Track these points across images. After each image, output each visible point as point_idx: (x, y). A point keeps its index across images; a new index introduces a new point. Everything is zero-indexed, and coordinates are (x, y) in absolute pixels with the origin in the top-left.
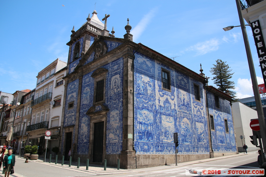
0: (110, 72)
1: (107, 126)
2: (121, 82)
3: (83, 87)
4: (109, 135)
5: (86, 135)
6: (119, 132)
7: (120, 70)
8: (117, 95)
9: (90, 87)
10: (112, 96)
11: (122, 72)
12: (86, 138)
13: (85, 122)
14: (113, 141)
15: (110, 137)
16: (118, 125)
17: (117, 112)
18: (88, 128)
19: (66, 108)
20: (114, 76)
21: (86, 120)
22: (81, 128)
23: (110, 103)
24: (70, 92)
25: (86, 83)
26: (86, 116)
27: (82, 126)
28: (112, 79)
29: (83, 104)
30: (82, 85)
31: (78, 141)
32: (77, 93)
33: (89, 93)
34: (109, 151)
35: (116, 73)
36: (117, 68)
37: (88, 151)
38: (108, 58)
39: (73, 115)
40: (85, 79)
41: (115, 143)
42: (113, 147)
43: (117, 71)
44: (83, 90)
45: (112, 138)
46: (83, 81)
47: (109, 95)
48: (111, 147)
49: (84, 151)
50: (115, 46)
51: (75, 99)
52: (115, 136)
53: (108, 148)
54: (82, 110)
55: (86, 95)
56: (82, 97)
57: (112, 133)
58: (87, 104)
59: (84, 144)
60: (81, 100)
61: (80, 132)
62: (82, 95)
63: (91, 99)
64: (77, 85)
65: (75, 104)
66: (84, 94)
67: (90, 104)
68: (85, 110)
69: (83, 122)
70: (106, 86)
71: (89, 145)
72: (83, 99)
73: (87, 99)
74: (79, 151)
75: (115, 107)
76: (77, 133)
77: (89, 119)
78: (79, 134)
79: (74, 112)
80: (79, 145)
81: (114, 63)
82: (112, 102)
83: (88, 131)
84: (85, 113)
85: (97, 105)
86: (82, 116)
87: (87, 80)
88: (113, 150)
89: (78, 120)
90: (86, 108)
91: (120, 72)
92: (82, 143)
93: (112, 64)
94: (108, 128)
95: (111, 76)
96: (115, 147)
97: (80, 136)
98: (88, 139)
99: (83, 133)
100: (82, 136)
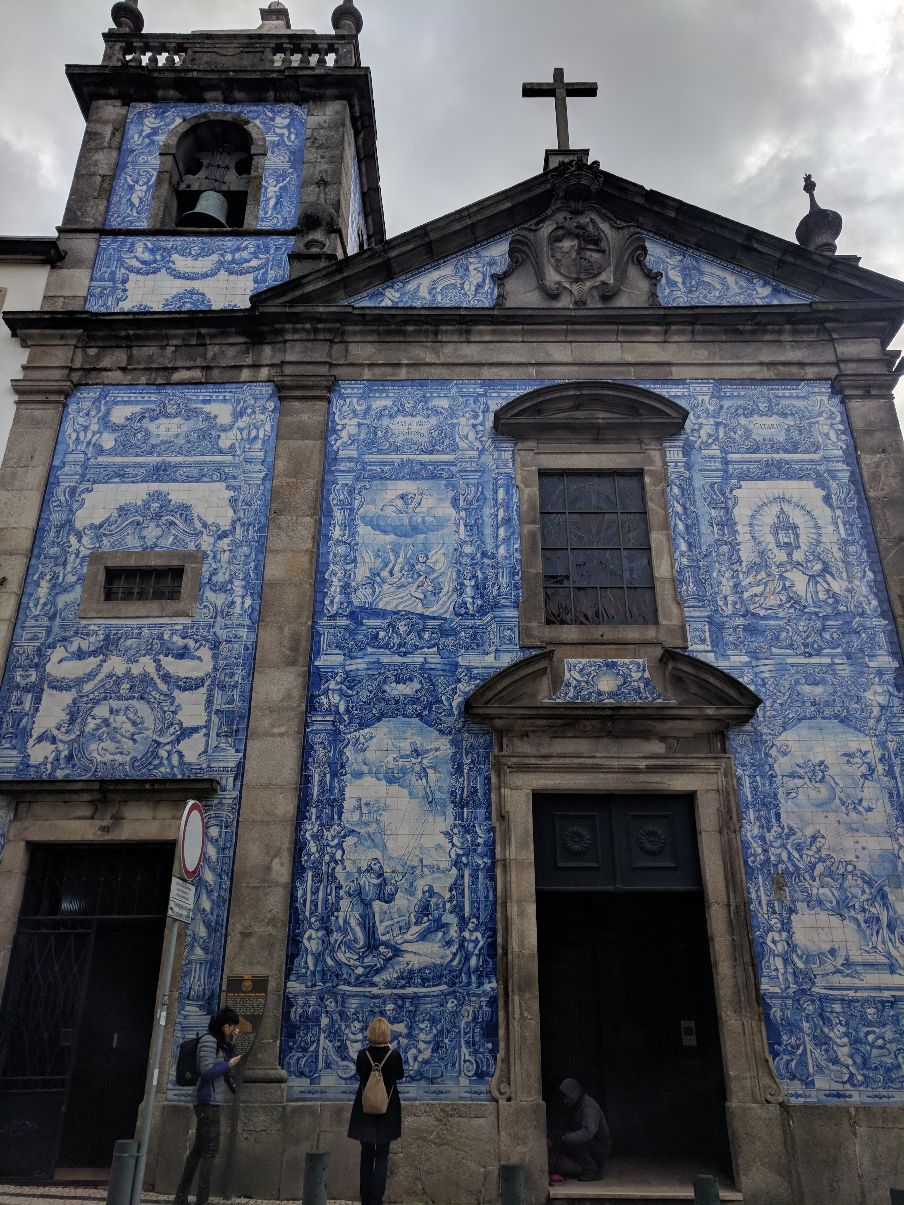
0: (708, 446)
1: (746, 846)
2: (846, 542)
3: (344, 466)
4: (794, 924)
5: (431, 892)
7: (817, 456)
8: (826, 618)
9: (454, 488)
10: (762, 613)
11: (844, 476)
12: (441, 926)
13: (403, 771)
14: (847, 981)
15: (800, 937)
16: (888, 844)
17: (853, 746)
18: (467, 829)
19: (43, 591)
20: (759, 479)
21: (417, 753)
22: (350, 817)
23: (748, 664)
24: (118, 460)
25: (397, 449)
26: (419, 715)
27: (360, 808)
28: (734, 493)
29: (356, 604)
30: (335, 448)
31: (299, 950)
32: (242, 497)
33: (446, 531)
34: (820, 1069)
35: (779, 469)
36: (782, 438)
37: (491, 1061)
38: (665, 342)
39: (187, 678)
40: (380, 416)
41: (883, 1002)
42: (862, 1035)
43: (787, 456)
44: (351, 493)
45: (843, 952)
46: (343, 422)
47: (725, 598)
48: (843, 1029)
49: (416, 1066)
50: (739, 294)
51: (215, 542)
52: (874, 938)
53: (804, 1043)
54: (349, 655)
55: (409, 541)
56: (341, 549)
57: (820, 903)
58: (434, 618)
59: (409, 991)
60: (332, 566)
61: (327, 858)
62: (337, 527)
63: (484, 588)
64: (249, 434)
65: (224, 588)
66: (366, 524)
67: (478, 622)
68: (405, 660)
69: (365, 769)
70: (675, 525)
71: (501, 1003)
72: (354, 561)
73: (415, 576)
74: (320, 1058)
75: (827, 703)
76: (276, 861)
77: (467, 754)
78: (313, 876)
79: (215, 657)
80: (307, 994)
81: (739, 397)
82: (771, 656)
83: (458, 856)
84: (404, 686)
85: (579, 648)
86: (361, 710)
87: (404, 428)
88: (874, 1062)
89: (282, 735)
90: (419, 651)
91: (821, 469)
92: (376, 979)
93: (719, 398)
94: (767, 861)
95: (726, 472)
96: (889, 1035)
97: (332, 899)
98: (466, 934)
99: (380, 875)
100: (367, 905)
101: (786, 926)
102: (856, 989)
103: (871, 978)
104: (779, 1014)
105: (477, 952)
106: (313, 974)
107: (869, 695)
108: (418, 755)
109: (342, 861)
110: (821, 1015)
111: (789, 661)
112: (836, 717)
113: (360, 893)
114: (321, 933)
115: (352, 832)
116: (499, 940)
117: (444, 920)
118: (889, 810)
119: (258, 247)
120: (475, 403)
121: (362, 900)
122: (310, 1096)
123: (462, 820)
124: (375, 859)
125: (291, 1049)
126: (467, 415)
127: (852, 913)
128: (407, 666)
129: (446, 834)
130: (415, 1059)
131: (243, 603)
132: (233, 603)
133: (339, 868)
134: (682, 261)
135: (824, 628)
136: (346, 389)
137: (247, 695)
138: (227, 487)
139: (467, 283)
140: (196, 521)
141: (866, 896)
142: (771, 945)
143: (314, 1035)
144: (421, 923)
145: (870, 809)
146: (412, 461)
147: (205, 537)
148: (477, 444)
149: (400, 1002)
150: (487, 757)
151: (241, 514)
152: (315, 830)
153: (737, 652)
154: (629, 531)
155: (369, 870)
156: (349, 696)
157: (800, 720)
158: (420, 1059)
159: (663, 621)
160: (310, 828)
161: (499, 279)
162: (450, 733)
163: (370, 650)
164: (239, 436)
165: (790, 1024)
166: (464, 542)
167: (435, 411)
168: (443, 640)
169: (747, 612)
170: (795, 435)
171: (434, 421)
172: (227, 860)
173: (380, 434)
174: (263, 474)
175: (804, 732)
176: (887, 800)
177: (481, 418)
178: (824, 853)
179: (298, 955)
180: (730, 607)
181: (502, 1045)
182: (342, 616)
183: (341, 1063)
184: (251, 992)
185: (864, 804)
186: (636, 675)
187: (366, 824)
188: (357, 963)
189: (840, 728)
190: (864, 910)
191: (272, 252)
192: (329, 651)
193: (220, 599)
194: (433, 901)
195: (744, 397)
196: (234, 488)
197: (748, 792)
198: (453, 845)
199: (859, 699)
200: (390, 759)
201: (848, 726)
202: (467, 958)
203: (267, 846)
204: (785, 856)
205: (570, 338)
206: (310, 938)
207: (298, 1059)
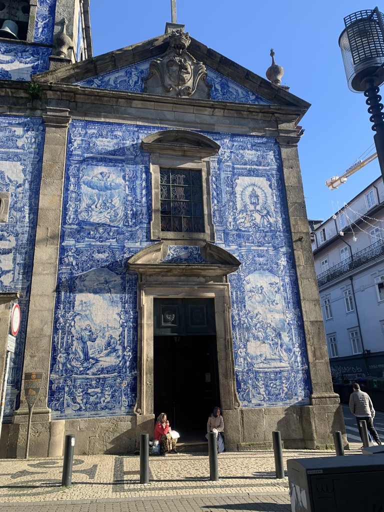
0: (227, 161)
1: (233, 317)
2: (276, 202)
3: (75, 158)
4: (248, 346)
6: (291, 339)
7: (268, 168)
8: (267, 232)
9: (124, 171)
10: (243, 229)
13: (101, 289)
14: (265, 366)
15: (249, 351)
16: (282, 317)
17: (273, 281)
18: (126, 312)
20: (246, 176)
21: (106, 282)
22: (78, 308)
23: (237, 249)
26: (108, 267)
27: (82, 304)
28: (236, 181)
29: (80, 219)
30: (71, 150)
31: (56, 362)
32: (28, 169)
33: (120, 190)
34: (254, 396)
35: (254, 172)
36: (255, 160)
37: (134, 400)
38: (213, 115)
39: (4, 249)
40: (91, 136)
41: (276, 372)
42: (269, 384)
43: (257, 167)
44: (78, 170)
45: (264, 356)
46: (75, 138)
47: (230, 223)
48: (263, 382)
49: (104, 404)
50: (243, 98)
51: (16, 189)
52: (275, 350)
53: (249, 388)
54: (78, 241)
55: (104, 193)
56: (74, 195)
57: (258, 338)
58: (114, 227)
59: (101, 376)
60: (69, 202)
61: (68, 325)
62: (72, 185)
63: (136, 215)
64: (31, 140)
65: (20, 210)
66: (85, 185)
67: (134, 229)
68: (102, 244)
69: (84, 288)
70: (213, 193)
71: (138, 379)
72: (80, 200)
73: (107, 208)
74: (65, 403)
75: (265, 264)
76: (46, 326)
77: (127, 282)
78: (62, 332)
79: (17, 240)
80: (59, 379)
81: (240, 141)
82: (245, 246)
83: (123, 323)
84: (101, 255)
85: (174, 241)
86: (83, 264)
87: (102, 143)
88: (272, 392)
89: (47, 274)
90: (108, 240)
91: (269, 173)
92: (88, 372)
93: (233, 141)
94: (240, 323)
95: (233, 172)
96: (278, 384)
97: (70, 341)
98: (125, 353)
99: (90, 331)
100: (85, 343)
101: (245, 346)
102: (268, 368)
103: (274, 364)
104: (241, 378)
105: (129, 360)
106: (62, 371)
107: (279, 262)
108: (107, 283)
109: (74, 326)
110: (255, 378)
111: (252, 248)
112: (268, 269)
113: (82, 339)
114: (65, 355)
115: (78, 314)
116: (138, 355)
117: (116, 348)
118: (284, 304)
119: (34, 51)
120: (133, 134)
121: (83, 341)
122: (61, 418)
123: (124, 309)
124: (88, 325)
125: (52, 400)
126: (130, 140)
127: (269, 341)
128: (103, 247)
129: (118, 314)
130: (104, 401)
131: (29, 217)
132: (25, 217)
133: (73, 329)
134: (221, 81)
135: (266, 236)
136: (76, 123)
137: (32, 257)
138: (21, 164)
139: (131, 80)
140: (6, 179)
141: (273, 335)
142: (240, 354)
143: (62, 395)
144: (107, 349)
145: (277, 304)
146: (106, 158)
147: (11, 186)
148: (134, 153)
149: (98, 380)
150: (136, 284)
151: (28, 177)
152: (63, 313)
153: (233, 244)
154: (195, 195)
155: (86, 329)
156: (77, 258)
157: (254, 271)
158: (106, 401)
159: (206, 231)
160: (61, 312)
161: (145, 80)
162: (121, 274)
163: (86, 239)
164: (26, 141)
165: (244, 381)
166: (128, 195)
167: (116, 137)
168: (118, 236)
169: (238, 229)
170: (260, 159)
171: (115, 141)
172: (23, 326)
173: (91, 145)
174: (38, 159)
175: (256, 275)
176: (283, 300)
177: (136, 142)
178: (260, 320)
179: (55, 364)
180: (232, 227)
181: (138, 395)
182: (74, 224)
183: (73, 405)
184: (35, 379)
185: (275, 302)
186: (195, 252)
187: (85, 311)
188: (80, 366)
189: (269, 274)
190: (273, 340)
191: (41, 54)
192: (68, 239)
193: (18, 215)
194: (112, 341)
195: (242, 142)
196: (24, 165)
197: (234, 297)
198: (121, 319)
199: (277, 264)
200: (95, 284)
201: (272, 273)
202: (126, 362)
203: (42, 320)
204: (246, 321)
205: (174, 110)
206: (60, 357)
207: (56, 404)
